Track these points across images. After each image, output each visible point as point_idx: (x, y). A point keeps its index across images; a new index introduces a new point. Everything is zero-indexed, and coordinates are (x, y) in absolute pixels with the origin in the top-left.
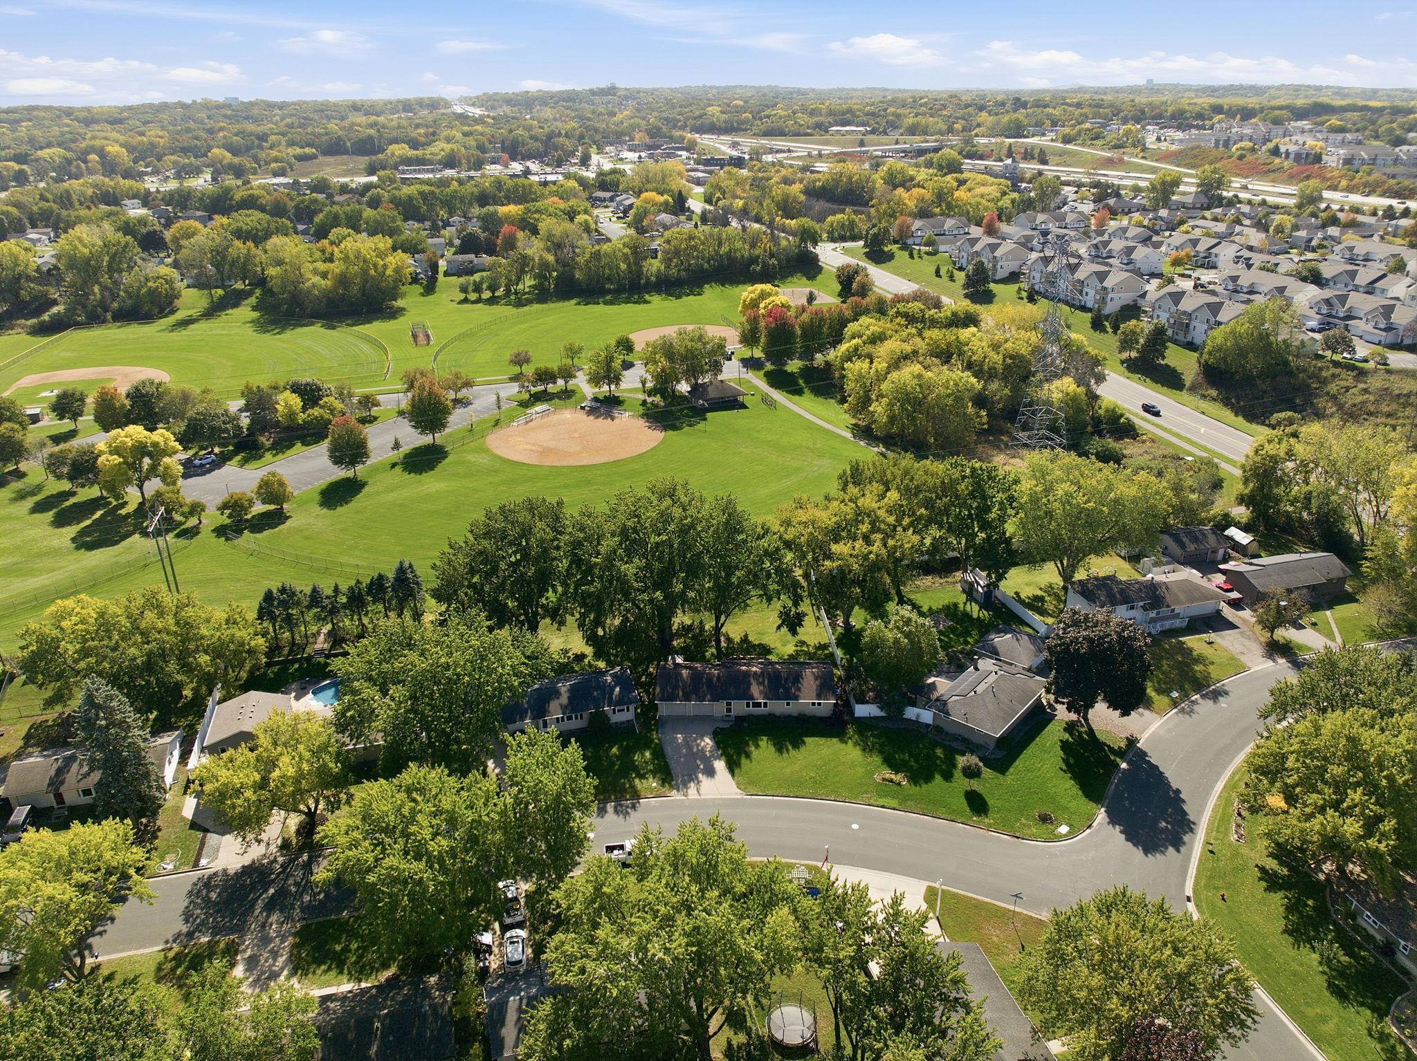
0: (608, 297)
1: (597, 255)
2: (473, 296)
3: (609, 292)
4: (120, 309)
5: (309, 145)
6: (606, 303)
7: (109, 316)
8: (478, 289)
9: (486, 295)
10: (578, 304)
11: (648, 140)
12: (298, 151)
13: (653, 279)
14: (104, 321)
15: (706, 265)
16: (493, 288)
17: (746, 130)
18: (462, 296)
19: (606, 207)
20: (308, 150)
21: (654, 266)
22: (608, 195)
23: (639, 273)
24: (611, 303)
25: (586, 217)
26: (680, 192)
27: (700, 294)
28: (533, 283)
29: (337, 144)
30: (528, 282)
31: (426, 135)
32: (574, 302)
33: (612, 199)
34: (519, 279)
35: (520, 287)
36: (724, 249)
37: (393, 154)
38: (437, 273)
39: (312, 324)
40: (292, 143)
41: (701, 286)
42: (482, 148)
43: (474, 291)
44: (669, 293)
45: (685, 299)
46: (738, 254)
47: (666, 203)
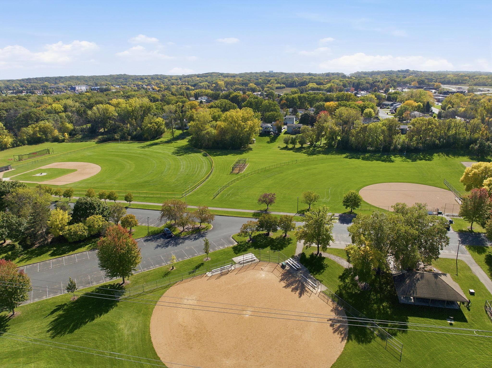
0: (367, 155)
1: (364, 129)
2: (290, 146)
3: (369, 152)
4: (136, 135)
5: (283, 84)
6: (363, 159)
7: (129, 137)
8: (293, 142)
9: (298, 146)
10: (346, 157)
11: (417, 85)
12: (279, 85)
13: (399, 146)
14: (127, 140)
15: (437, 141)
16: (302, 143)
17: (465, 83)
18: (285, 145)
19: (388, 108)
20: (282, 85)
21: (402, 139)
22: (390, 103)
23: (390, 143)
24: (367, 159)
25: (372, 110)
26: (428, 103)
27: (429, 160)
28: (325, 142)
29: (293, 83)
30: (323, 141)
31: (327, 82)
32: (344, 155)
33: (392, 105)
34: (318, 140)
35: (318, 143)
36: (452, 132)
37: (309, 86)
38: (281, 132)
39: (200, 152)
40: (278, 83)
41: (431, 155)
42: (344, 86)
43: (291, 143)
44: (408, 157)
45: (418, 162)
46: (461, 136)
47: (419, 106)
